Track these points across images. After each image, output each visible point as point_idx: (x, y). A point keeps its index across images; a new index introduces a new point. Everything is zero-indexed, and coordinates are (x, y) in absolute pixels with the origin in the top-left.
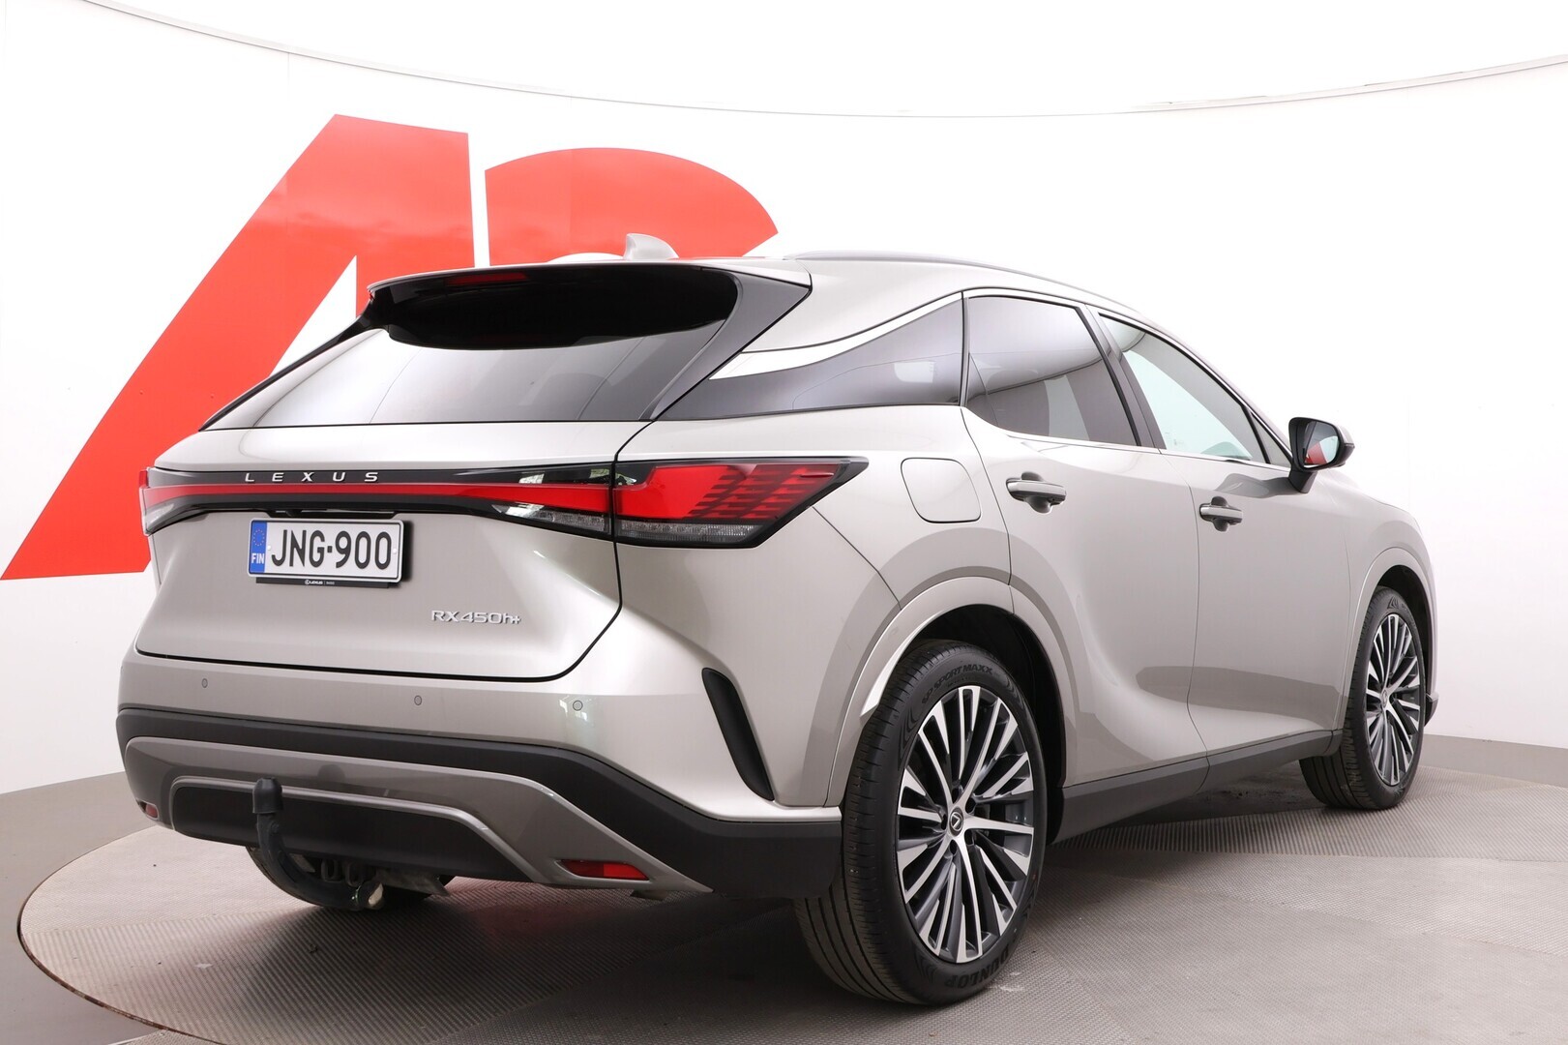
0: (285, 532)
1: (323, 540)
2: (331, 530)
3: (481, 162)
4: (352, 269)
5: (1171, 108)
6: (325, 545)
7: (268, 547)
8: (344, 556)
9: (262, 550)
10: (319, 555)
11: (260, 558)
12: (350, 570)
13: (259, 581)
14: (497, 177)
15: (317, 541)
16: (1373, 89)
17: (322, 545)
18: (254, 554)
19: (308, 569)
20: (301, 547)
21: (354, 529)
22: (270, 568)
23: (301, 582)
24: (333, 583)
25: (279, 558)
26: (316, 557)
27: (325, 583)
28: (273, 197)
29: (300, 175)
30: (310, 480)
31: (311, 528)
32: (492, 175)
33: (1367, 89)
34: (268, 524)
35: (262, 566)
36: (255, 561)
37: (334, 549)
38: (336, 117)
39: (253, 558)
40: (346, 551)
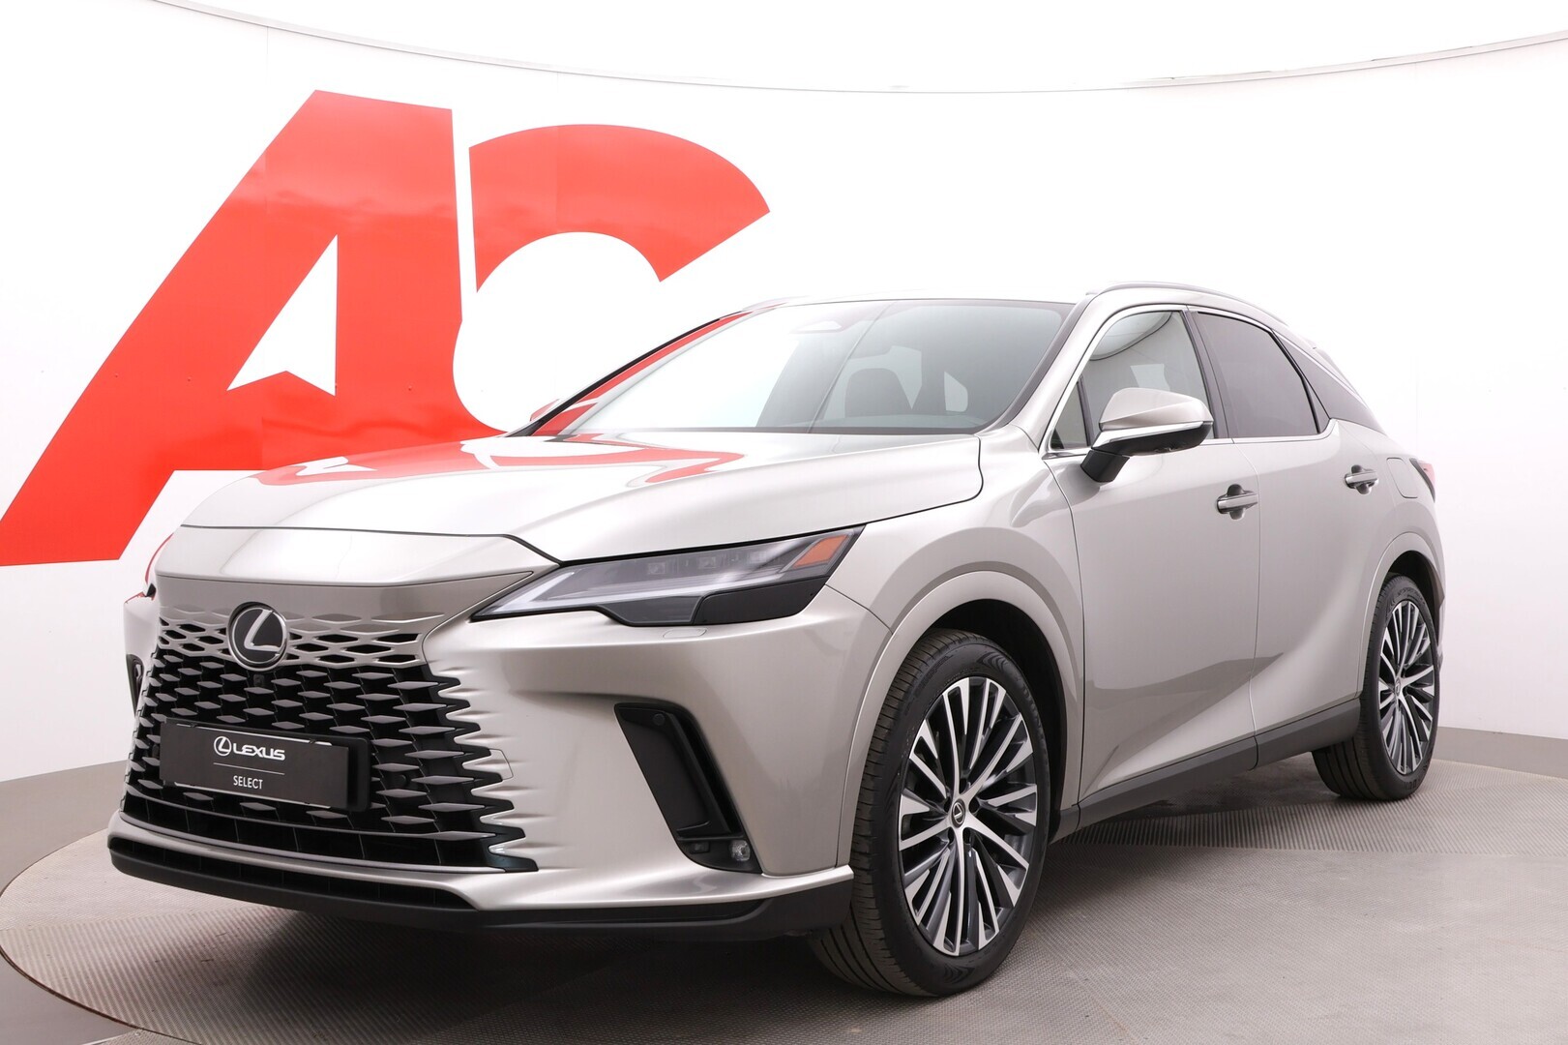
3: (465, 138)
4: (333, 248)
5: (1173, 84)
14: (481, 155)
16: (1379, 64)
28: (252, 175)
29: (280, 152)
32: (477, 153)
33: (1377, 64)
38: (317, 94)
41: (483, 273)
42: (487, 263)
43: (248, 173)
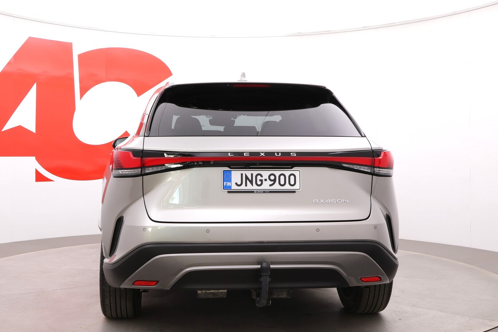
0: (242, 175)
1: (262, 176)
2: (266, 174)
3: (76, 52)
4: (35, 87)
5: (300, 35)
6: (263, 178)
7: (233, 180)
8: (273, 182)
9: (230, 181)
10: (260, 182)
11: (229, 184)
12: (277, 186)
13: (229, 192)
14: (81, 57)
15: (259, 178)
16: (365, 28)
17: (261, 178)
18: (225, 183)
19: (255, 187)
20: (250, 179)
21: (277, 173)
22: (234, 187)
23: (253, 192)
24: (269, 192)
25: (239, 183)
26: (259, 183)
27: (264, 192)
28: (9, 63)
29: (18, 56)
30: (264, 155)
31: (255, 173)
32: (80, 57)
34: (232, 171)
35: (230, 187)
36: (226, 185)
37: (268, 180)
38: (30, 38)
39: (225, 184)
40: (274, 181)
41: (82, 95)
42: (83, 91)
43: (8, 63)
